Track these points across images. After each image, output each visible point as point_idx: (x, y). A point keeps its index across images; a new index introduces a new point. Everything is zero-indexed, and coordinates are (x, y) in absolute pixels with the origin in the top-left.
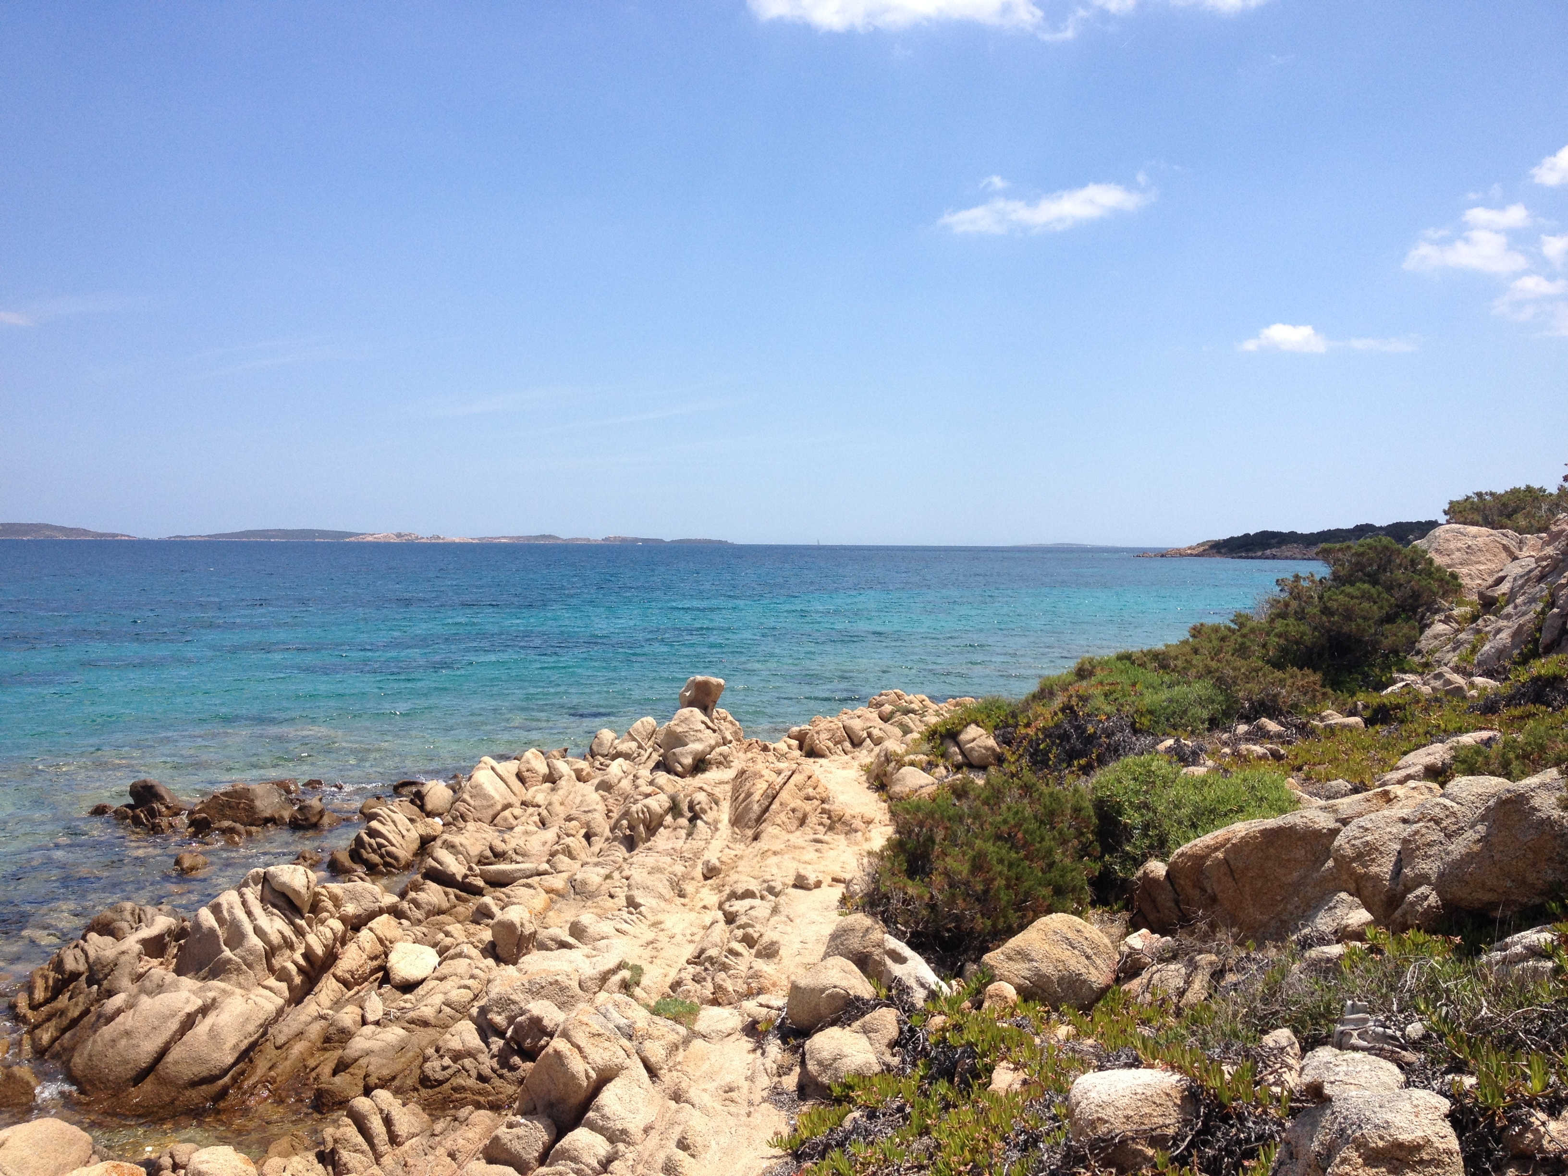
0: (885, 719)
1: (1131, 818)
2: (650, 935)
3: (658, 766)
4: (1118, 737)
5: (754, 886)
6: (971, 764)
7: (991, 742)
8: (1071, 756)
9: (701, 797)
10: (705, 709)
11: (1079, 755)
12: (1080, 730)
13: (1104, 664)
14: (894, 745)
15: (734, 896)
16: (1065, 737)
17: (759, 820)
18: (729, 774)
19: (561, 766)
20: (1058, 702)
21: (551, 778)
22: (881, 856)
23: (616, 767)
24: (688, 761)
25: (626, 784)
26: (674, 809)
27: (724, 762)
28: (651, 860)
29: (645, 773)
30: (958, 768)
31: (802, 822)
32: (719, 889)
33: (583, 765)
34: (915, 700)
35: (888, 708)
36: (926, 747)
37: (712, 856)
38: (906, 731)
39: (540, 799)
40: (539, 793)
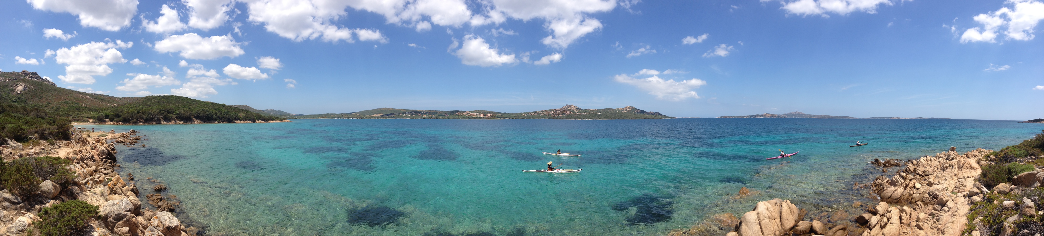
0: (979, 153)
1: (1013, 170)
2: (948, 183)
3: (946, 159)
4: (1012, 158)
5: (962, 177)
6: (991, 161)
7: (994, 158)
8: (1005, 160)
9: (953, 164)
10: (953, 151)
11: (1007, 160)
12: (1007, 157)
13: (1010, 147)
14: (980, 157)
15: (959, 178)
16: (1005, 158)
17: (962, 167)
18: (956, 160)
19: (932, 158)
20: (1004, 152)
21: (931, 160)
22: (980, 175)
23: (941, 159)
24: (951, 158)
25: (942, 162)
26: (950, 166)
27: (956, 159)
28: (947, 173)
29: (945, 160)
30: (989, 161)
31: (968, 168)
32: (957, 177)
33: (935, 158)
34: (983, 150)
35: (979, 151)
36: (985, 158)
37: (955, 172)
38: (982, 155)
39: (930, 163)
40: (929, 162)
